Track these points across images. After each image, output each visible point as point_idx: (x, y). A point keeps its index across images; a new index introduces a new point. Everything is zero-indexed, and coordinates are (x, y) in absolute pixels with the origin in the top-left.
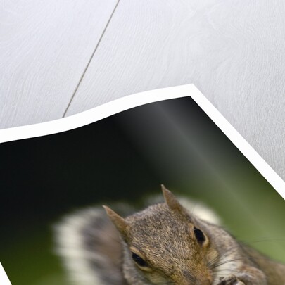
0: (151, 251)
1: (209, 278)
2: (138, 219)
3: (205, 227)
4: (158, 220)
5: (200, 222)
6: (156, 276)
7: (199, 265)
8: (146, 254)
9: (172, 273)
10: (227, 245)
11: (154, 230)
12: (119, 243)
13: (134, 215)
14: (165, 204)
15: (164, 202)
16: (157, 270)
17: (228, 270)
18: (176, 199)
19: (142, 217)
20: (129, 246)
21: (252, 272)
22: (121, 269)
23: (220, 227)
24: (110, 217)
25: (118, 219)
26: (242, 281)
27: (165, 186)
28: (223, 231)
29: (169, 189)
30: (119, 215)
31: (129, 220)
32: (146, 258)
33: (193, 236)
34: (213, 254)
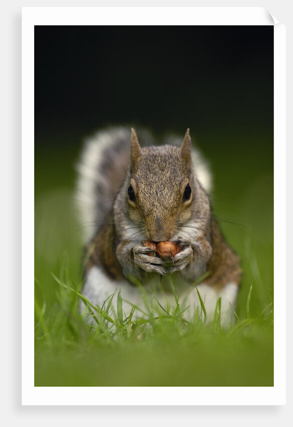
0: (144, 188)
1: (172, 232)
2: (152, 152)
3: (196, 188)
4: (165, 161)
5: (195, 182)
6: (135, 213)
7: (171, 219)
8: (139, 190)
9: (148, 215)
10: (202, 214)
11: (157, 170)
12: (126, 172)
13: (151, 148)
14: (179, 149)
15: (180, 146)
16: (139, 208)
17: (189, 234)
18: (190, 149)
19: (155, 153)
20: (131, 177)
21: (204, 246)
22: (115, 198)
23: (207, 195)
24: (132, 143)
25: (136, 147)
26: (193, 248)
27: (190, 132)
28: (207, 200)
29: (191, 136)
30: (139, 142)
31: (144, 151)
32: (138, 193)
33: (182, 191)
34: (187, 215)
